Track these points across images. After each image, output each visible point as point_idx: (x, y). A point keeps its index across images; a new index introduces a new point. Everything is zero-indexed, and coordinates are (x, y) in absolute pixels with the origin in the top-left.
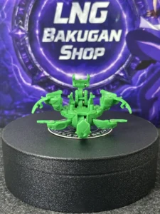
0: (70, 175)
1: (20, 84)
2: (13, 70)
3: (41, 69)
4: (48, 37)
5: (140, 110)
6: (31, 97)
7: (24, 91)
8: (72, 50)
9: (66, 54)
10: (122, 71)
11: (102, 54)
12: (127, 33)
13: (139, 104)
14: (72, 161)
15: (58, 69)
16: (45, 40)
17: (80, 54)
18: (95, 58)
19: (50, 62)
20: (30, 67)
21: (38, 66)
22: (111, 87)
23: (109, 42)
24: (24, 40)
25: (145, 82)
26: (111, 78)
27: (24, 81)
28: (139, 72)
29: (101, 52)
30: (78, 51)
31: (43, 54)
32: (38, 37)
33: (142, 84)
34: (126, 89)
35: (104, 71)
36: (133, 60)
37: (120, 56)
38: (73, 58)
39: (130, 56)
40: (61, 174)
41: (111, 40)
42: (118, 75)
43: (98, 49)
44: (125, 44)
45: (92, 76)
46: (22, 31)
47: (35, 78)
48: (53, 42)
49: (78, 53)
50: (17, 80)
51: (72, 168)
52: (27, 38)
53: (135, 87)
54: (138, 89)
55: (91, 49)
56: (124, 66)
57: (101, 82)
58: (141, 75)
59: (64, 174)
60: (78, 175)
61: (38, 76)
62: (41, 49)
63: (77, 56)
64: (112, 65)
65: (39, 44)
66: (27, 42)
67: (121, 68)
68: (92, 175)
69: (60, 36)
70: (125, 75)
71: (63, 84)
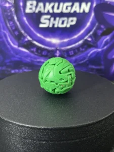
0: (44, 141)
1: (9, 46)
2: (3, 35)
3: (25, 35)
4: (31, 9)
5: (102, 67)
6: (18, 56)
7: (12, 52)
8: (49, 19)
9: (45, 23)
10: (90, 37)
11: (74, 23)
12: (94, 5)
13: (102, 63)
14: (45, 129)
15: (39, 35)
16: (28, 11)
17: (56, 23)
18: (68, 26)
19: (32, 29)
20: (16, 33)
21: (23, 32)
22: (81, 49)
23: (80, 13)
24: (11, 11)
25: (108, 45)
26: (81, 42)
27: (12, 44)
28: (103, 37)
29: (73, 21)
30: (55, 20)
31: (26, 22)
32: (22, 8)
33: (105, 47)
34: (93, 51)
35: (76, 37)
36: (99, 28)
37: (88, 24)
38: (51, 26)
39: (97, 24)
40: (35, 140)
41: (82, 11)
42: (86, 40)
43: (71, 19)
44: (93, 14)
45: (66, 40)
46: (9, 3)
47: (21, 41)
48: (34, 13)
49: (54, 22)
50: (7, 43)
51: (45, 135)
52: (13, 10)
53: (100, 50)
54: (102, 51)
55: (65, 19)
56: (91, 33)
57: (73, 46)
58: (105, 40)
59: (38, 140)
60: (51, 141)
61: (23, 40)
62: (25, 19)
63: (54, 25)
64: (82, 32)
65: (23, 14)
66: (14, 12)
67: (89, 35)
68: (64, 141)
69: (40, 8)
70: (92, 40)
71: (43, 46)
